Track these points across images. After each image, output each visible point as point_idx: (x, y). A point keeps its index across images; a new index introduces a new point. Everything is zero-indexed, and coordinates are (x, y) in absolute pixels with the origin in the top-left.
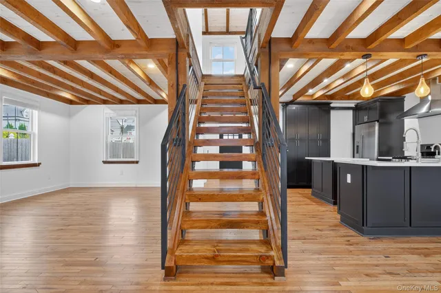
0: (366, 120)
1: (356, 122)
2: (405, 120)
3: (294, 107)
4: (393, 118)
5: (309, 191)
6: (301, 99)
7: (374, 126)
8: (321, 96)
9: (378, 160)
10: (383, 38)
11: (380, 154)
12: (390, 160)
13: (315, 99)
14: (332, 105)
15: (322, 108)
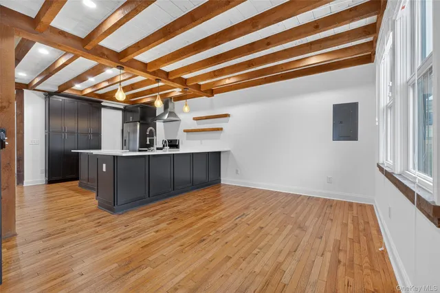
0: (131, 120)
1: (125, 121)
2: (157, 123)
3: (61, 99)
4: (149, 120)
5: (76, 183)
6: (67, 92)
7: (136, 125)
8: (90, 93)
9: (140, 151)
10: (130, 57)
11: (141, 147)
12: (146, 151)
13: (84, 95)
14: (102, 104)
15: (93, 105)
